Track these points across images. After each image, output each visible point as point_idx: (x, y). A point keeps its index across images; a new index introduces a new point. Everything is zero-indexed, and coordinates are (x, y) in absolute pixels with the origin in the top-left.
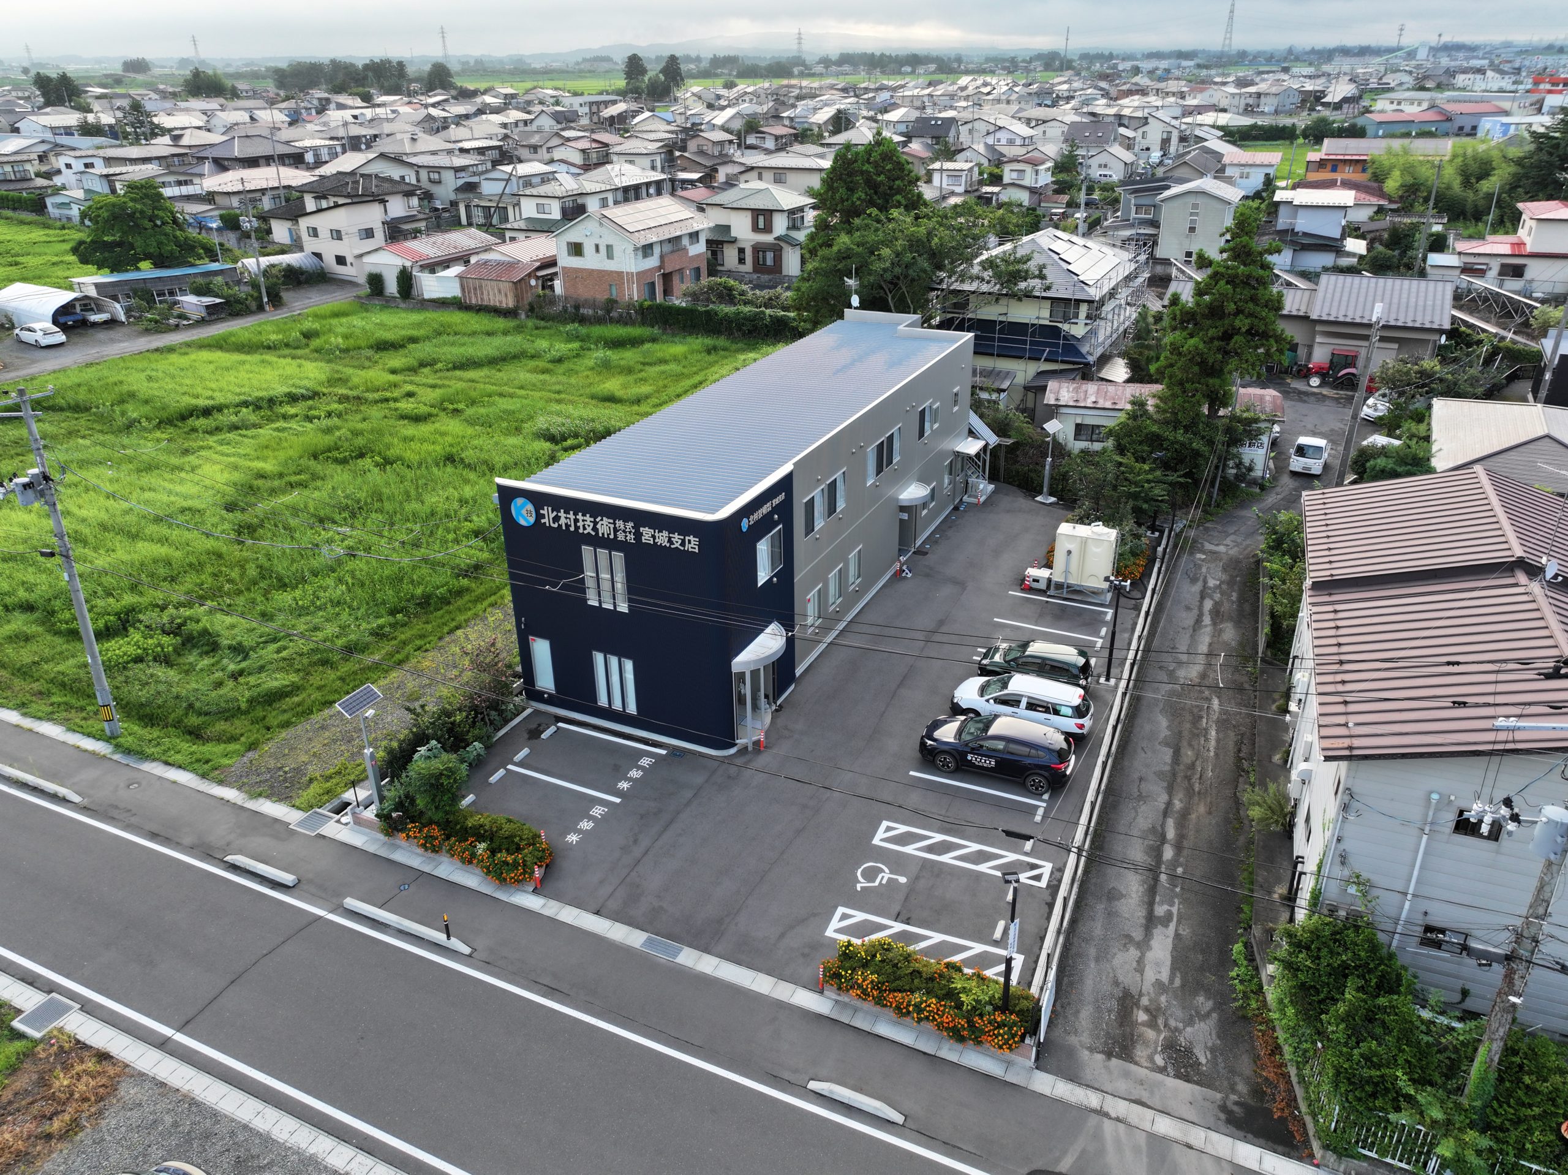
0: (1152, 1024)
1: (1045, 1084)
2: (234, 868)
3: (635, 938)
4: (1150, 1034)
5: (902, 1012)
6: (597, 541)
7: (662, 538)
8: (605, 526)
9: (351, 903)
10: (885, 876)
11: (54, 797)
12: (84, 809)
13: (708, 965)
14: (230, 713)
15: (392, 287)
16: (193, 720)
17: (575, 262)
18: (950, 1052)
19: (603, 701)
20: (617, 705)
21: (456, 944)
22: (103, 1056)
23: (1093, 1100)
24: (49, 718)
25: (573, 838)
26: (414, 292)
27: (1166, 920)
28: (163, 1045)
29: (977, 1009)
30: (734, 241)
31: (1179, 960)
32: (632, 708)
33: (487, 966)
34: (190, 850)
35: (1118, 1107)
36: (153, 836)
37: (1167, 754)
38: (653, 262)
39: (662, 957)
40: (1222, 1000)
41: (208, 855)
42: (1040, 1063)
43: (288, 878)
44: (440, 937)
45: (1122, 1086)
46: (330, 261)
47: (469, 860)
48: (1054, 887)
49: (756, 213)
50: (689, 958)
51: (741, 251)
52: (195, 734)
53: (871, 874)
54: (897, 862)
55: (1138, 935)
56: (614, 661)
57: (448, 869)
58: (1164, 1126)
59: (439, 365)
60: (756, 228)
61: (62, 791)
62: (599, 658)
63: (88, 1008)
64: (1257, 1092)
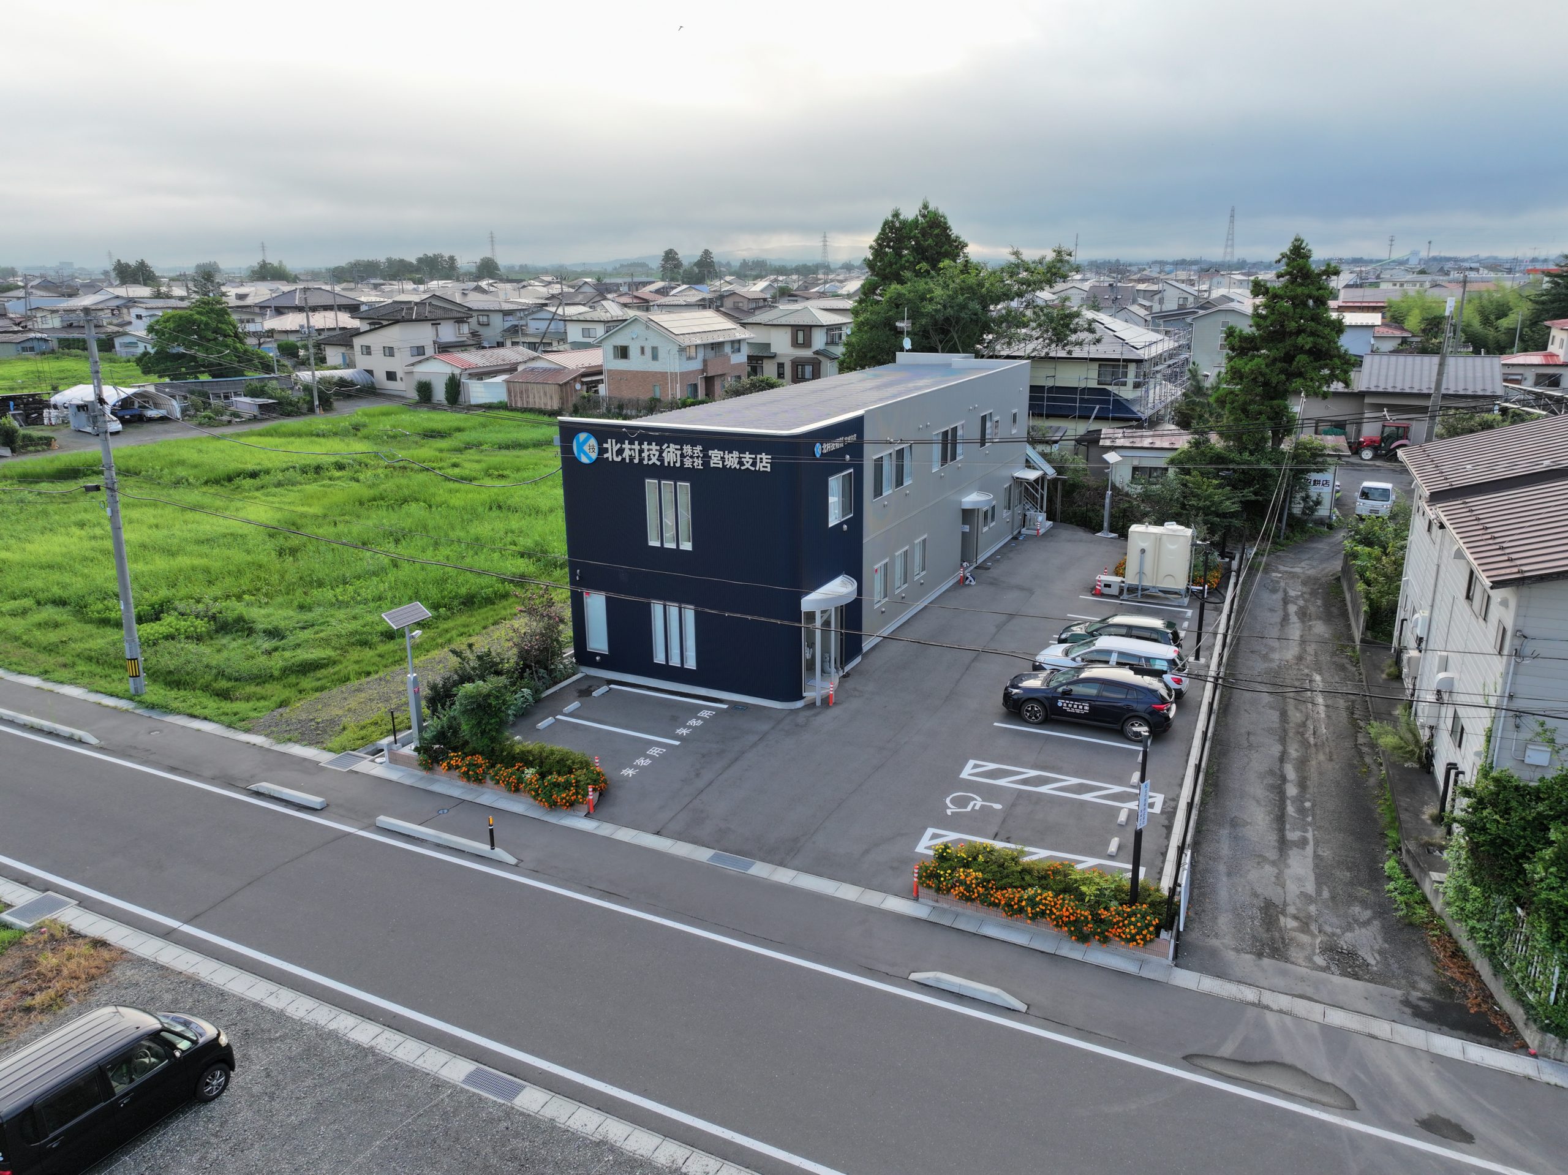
0: (1305, 928)
1: (1186, 979)
2: (258, 794)
3: (703, 854)
4: (1305, 938)
5: (1014, 910)
6: (663, 472)
7: (732, 460)
8: (671, 455)
9: (384, 820)
10: (978, 803)
11: (70, 739)
12: (100, 749)
13: (784, 876)
14: (262, 678)
15: (440, 394)
16: (223, 684)
17: (621, 365)
18: (1072, 950)
19: (659, 658)
20: (675, 662)
21: (500, 853)
22: (99, 944)
23: (1249, 994)
24: (72, 682)
25: (629, 772)
26: (462, 399)
27: (1303, 843)
28: (168, 935)
29: (1100, 900)
30: (773, 357)
31: (1322, 874)
32: (691, 664)
33: (534, 873)
34: (212, 780)
35: (1283, 1001)
36: (173, 770)
37: (1275, 716)
38: (696, 365)
39: (732, 869)
40: (1382, 909)
41: (230, 784)
42: (1179, 957)
43: (315, 800)
44: (484, 848)
45: (1279, 982)
46: (380, 376)
47: (516, 788)
48: (1169, 814)
49: (796, 328)
50: (760, 870)
51: (781, 366)
52: (224, 695)
53: (961, 802)
54: (990, 792)
55: (1272, 855)
56: (673, 610)
57: (491, 796)
58: (1337, 1018)
59: (485, 447)
60: (795, 344)
61: (78, 733)
62: (657, 608)
63: (84, 903)
64: (1443, 989)
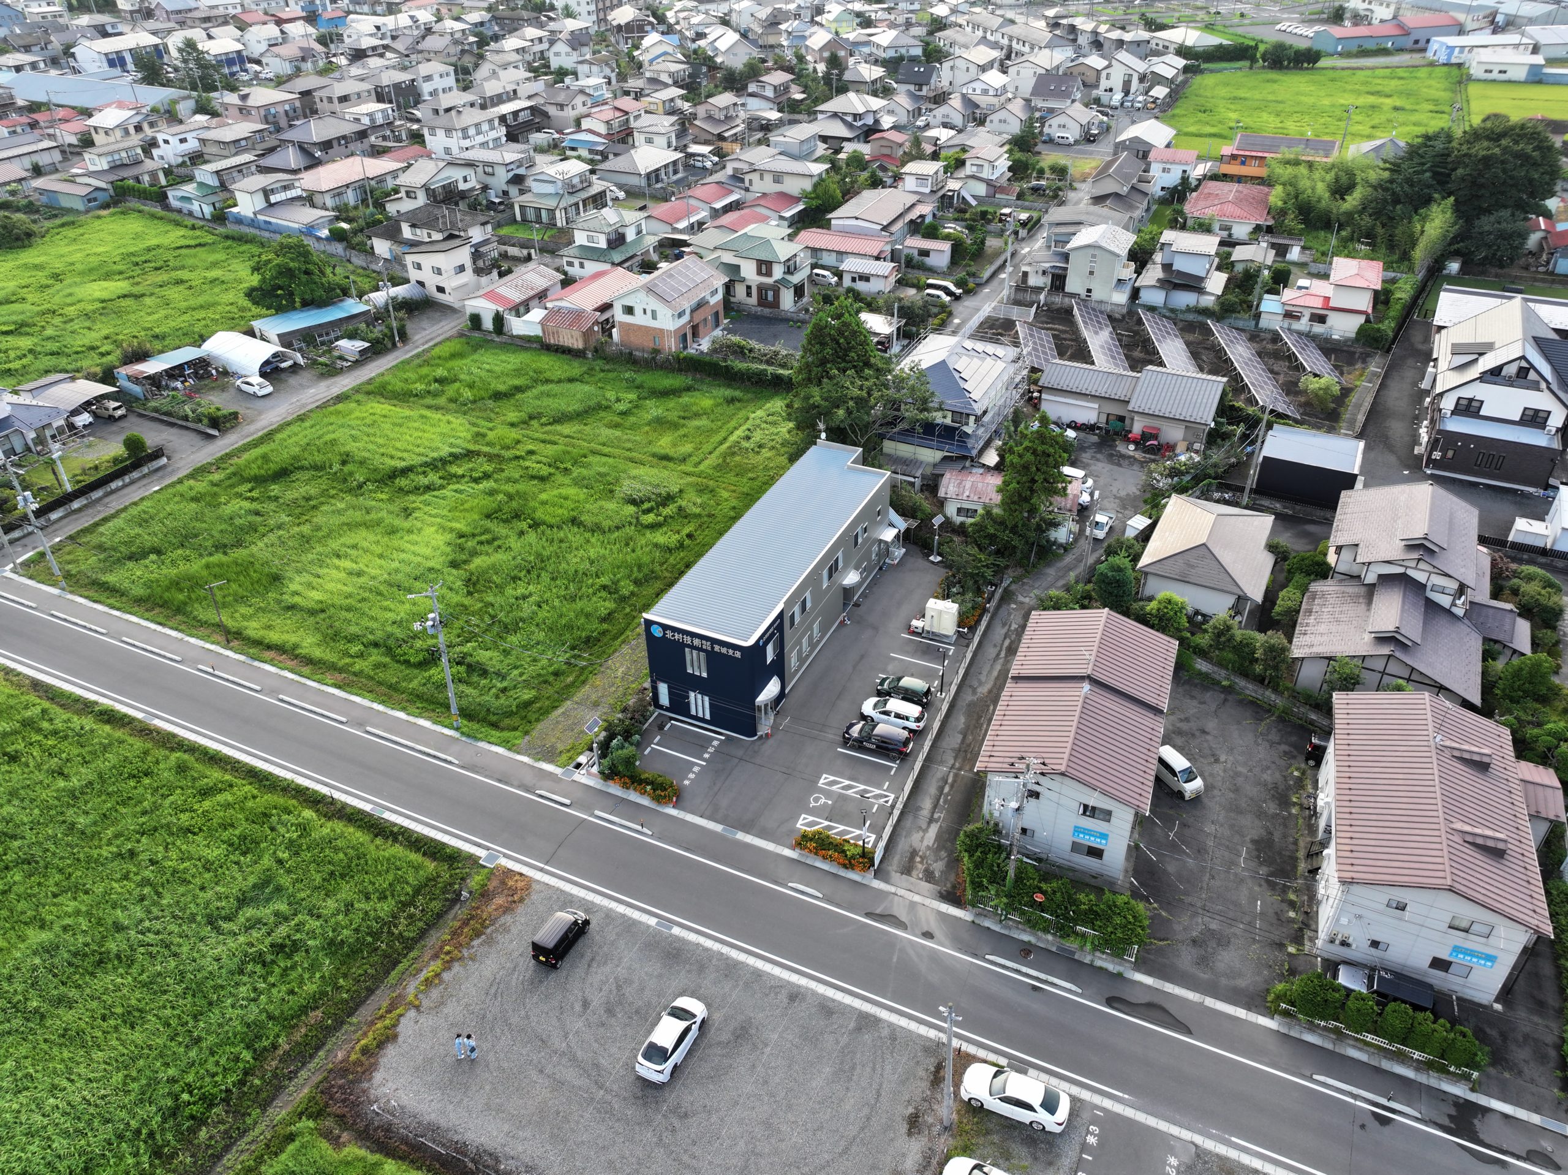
0: (921, 862)
1: (877, 884)
2: (542, 796)
3: (718, 828)
4: (920, 866)
5: (824, 858)
6: (692, 647)
7: (724, 650)
8: (697, 642)
9: (597, 813)
10: (823, 800)
11: (445, 761)
12: (462, 767)
13: (749, 839)
15: (488, 324)
17: (628, 319)
18: (843, 872)
19: (693, 712)
20: (700, 715)
21: (645, 830)
23: (893, 889)
24: (420, 716)
25: (687, 782)
26: (505, 329)
27: (937, 821)
28: (541, 870)
29: (853, 857)
30: (743, 280)
31: (939, 837)
32: (708, 717)
33: (659, 839)
34: (519, 787)
35: (901, 892)
36: (500, 781)
37: (960, 737)
38: (686, 318)
39: (730, 836)
40: (950, 853)
41: (528, 791)
42: (876, 876)
43: (567, 802)
44: (639, 828)
45: (904, 885)
46: (432, 291)
47: (643, 793)
48: (893, 807)
50: (741, 836)
51: (749, 288)
53: (816, 800)
54: (828, 794)
55: (924, 826)
56: (699, 696)
57: (634, 796)
58: (917, 898)
59: (544, 420)
61: (449, 758)
62: (692, 695)
63: (505, 856)
64: (954, 887)
